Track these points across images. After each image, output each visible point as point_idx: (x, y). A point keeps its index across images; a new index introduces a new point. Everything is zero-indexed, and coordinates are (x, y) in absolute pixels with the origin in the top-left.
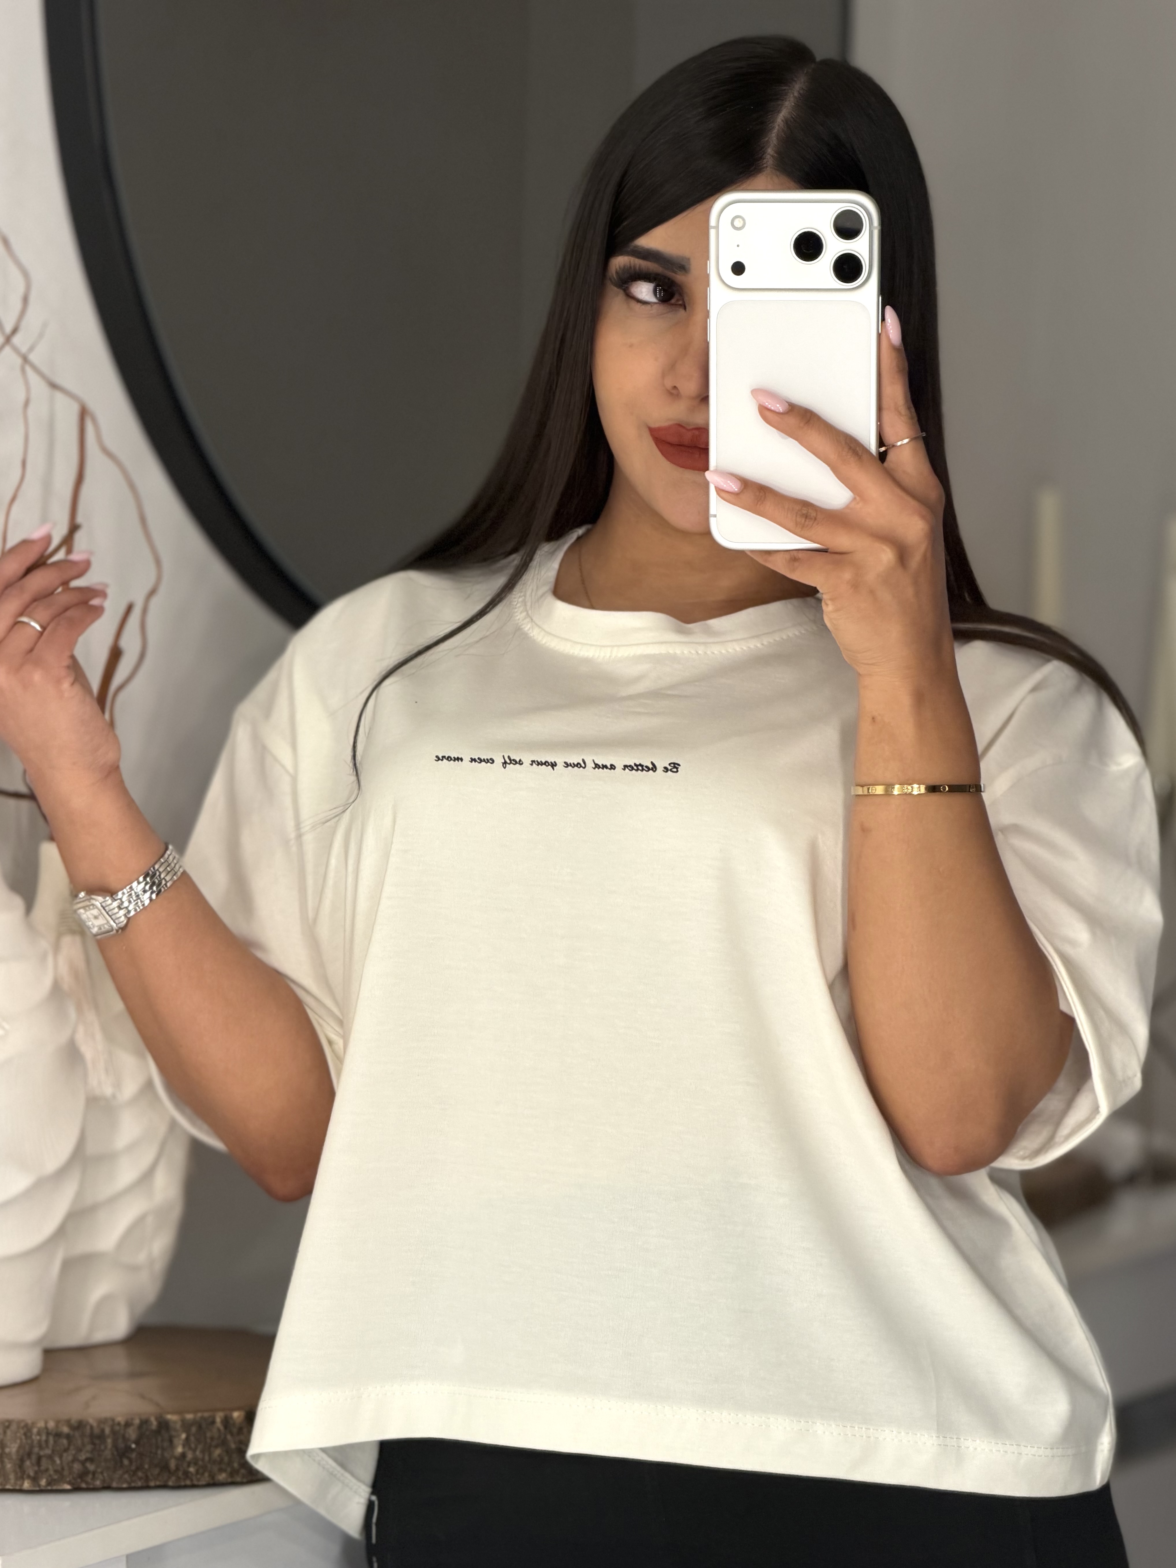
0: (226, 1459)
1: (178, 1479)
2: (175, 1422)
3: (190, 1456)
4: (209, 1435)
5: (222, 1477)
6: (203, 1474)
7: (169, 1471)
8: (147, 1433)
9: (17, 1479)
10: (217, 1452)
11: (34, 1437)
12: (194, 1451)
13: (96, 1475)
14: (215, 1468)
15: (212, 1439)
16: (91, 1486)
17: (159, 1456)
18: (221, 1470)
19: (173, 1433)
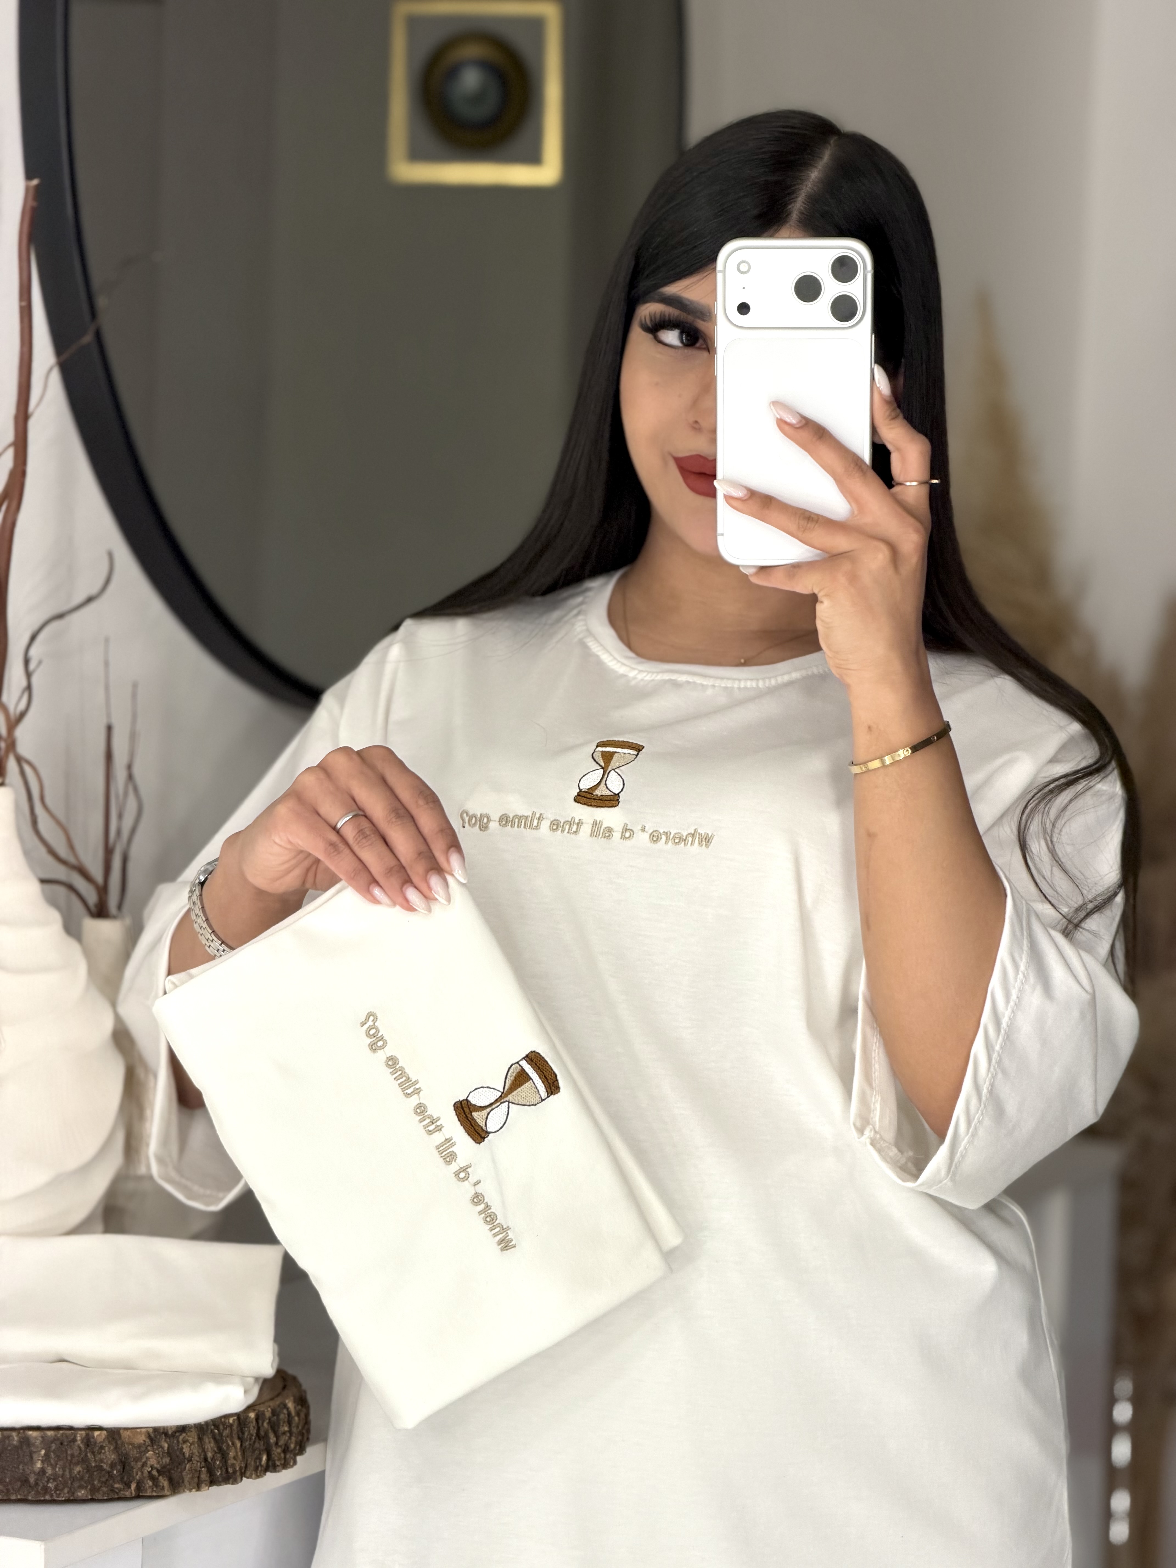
0: (87, 1476)
1: (38, 1493)
2: (36, 1438)
3: (49, 1471)
4: (69, 1452)
5: (81, 1493)
6: (62, 1490)
7: (30, 1486)
8: (9, 1448)
10: (78, 1469)
12: (54, 1467)
14: (76, 1485)
15: (72, 1456)
17: (21, 1471)
18: (81, 1487)
19: (33, 1449)
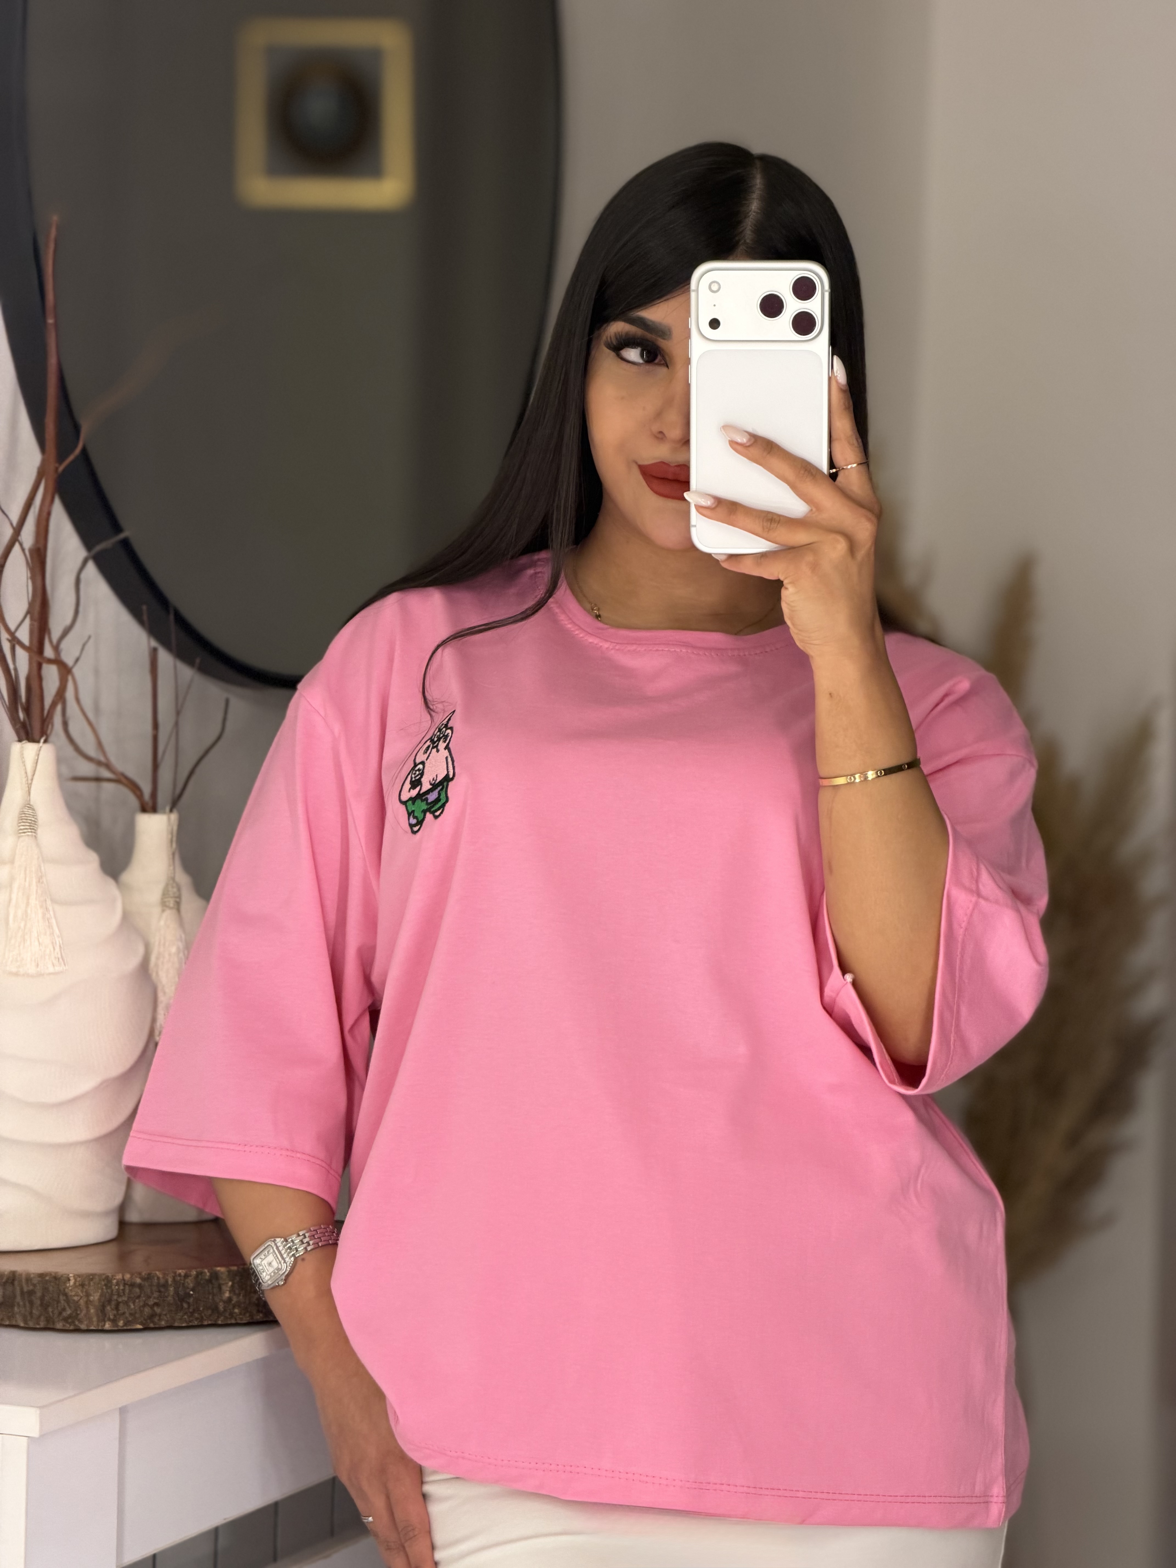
1: (226, 1318)
2: (222, 1273)
3: (235, 1299)
4: (249, 1283)
5: (259, 1316)
6: (244, 1314)
7: (218, 1313)
8: (202, 1282)
9: (98, 1321)
10: (256, 1296)
11: (113, 1287)
12: (239, 1295)
13: (162, 1317)
14: (254, 1310)
15: (251, 1286)
16: (157, 1326)
17: (211, 1301)
18: (259, 1311)
19: (221, 1282)
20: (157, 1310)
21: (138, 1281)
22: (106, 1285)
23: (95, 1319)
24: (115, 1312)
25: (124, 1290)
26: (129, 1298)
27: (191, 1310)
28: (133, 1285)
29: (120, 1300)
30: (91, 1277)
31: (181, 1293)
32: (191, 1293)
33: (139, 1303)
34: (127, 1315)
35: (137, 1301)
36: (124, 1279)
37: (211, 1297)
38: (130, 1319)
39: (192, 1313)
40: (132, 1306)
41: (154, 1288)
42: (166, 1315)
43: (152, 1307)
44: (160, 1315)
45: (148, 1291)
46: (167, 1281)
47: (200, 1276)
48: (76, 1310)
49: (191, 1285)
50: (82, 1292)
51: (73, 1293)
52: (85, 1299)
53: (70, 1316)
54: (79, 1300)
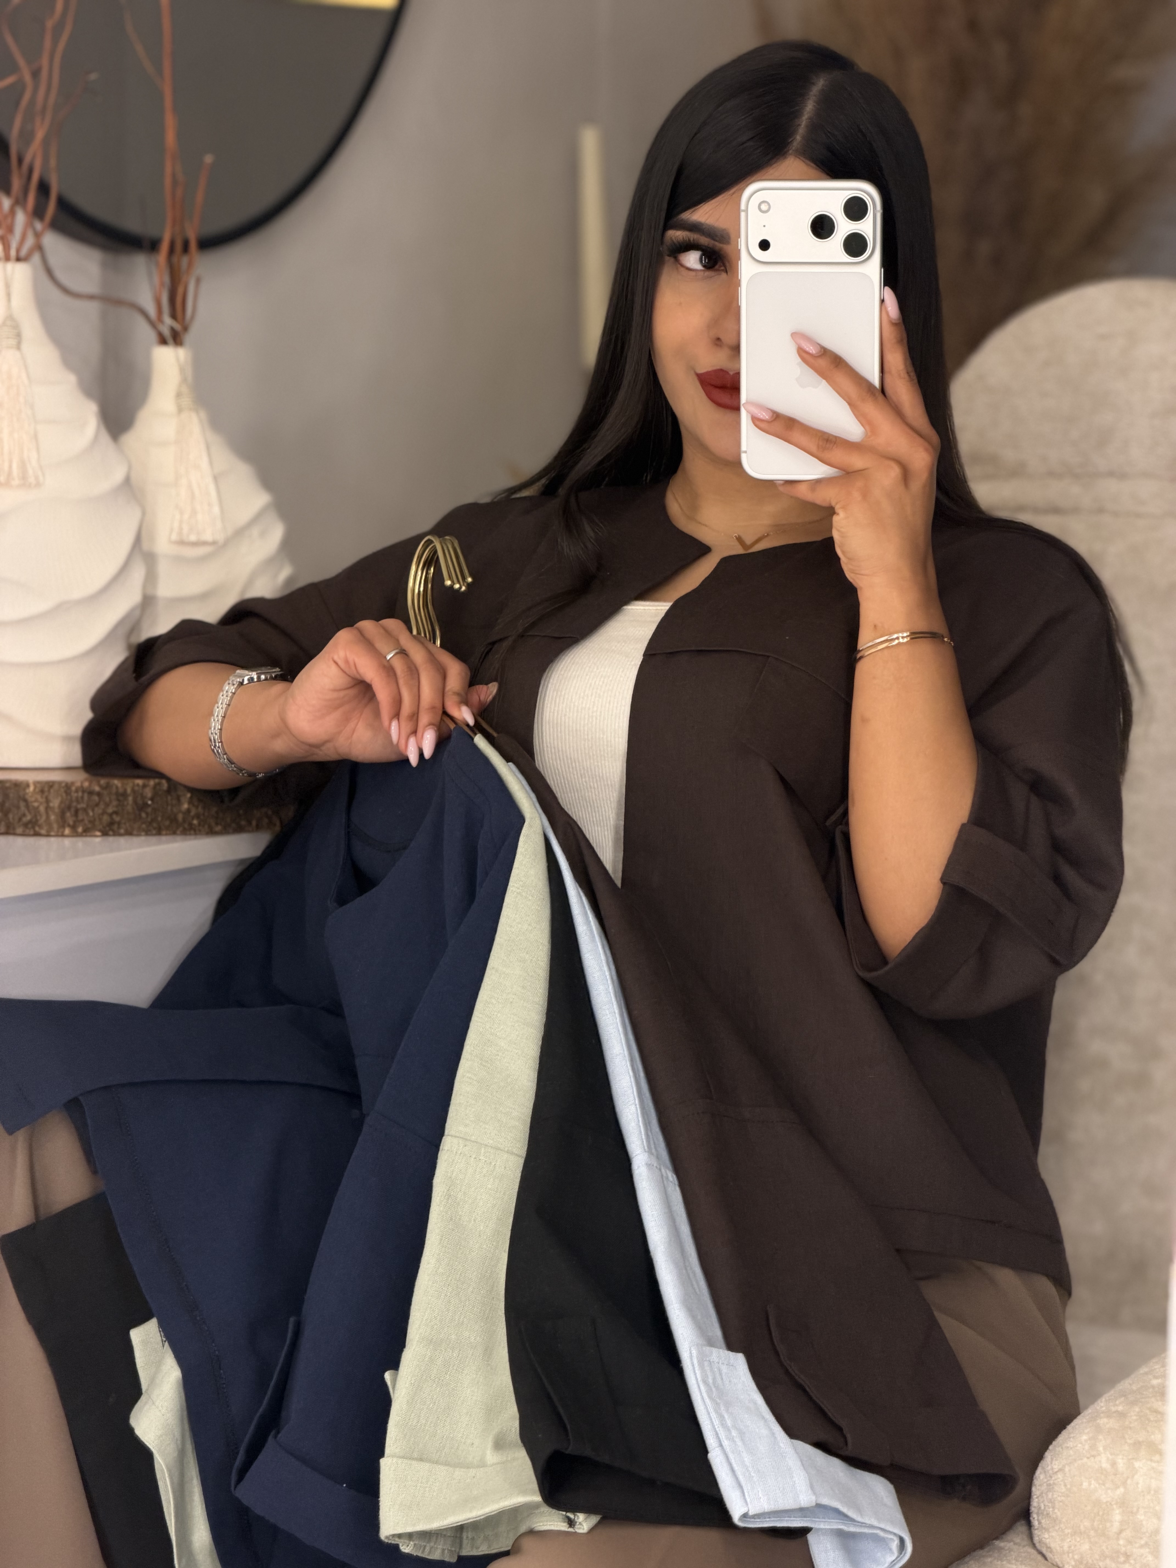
0: (221, 815)
1: (185, 828)
3: (193, 812)
6: (203, 824)
7: (178, 821)
8: (160, 793)
9: (59, 825)
11: (72, 794)
12: (197, 807)
13: (121, 826)
14: (213, 821)
16: (117, 832)
17: (170, 812)
18: (217, 823)
19: (180, 793)
20: (117, 818)
21: (97, 789)
22: (66, 792)
23: (55, 826)
24: (74, 818)
25: (82, 798)
26: (88, 806)
27: (149, 819)
28: (91, 793)
29: (79, 806)
30: (51, 784)
31: (140, 802)
32: (150, 802)
33: (98, 811)
34: (86, 822)
35: (96, 809)
36: (82, 786)
37: (169, 808)
38: (90, 826)
39: (150, 823)
40: (91, 814)
41: (114, 797)
42: (125, 823)
43: (111, 815)
44: (119, 823)
45: (107, 799)
46: (125, 790)
47: (158, 787)
48: (35, 816)
49: (149, 795)
50: (42, 797)
51: (33, 799)
52: (45, 805)
53: (30, 822)
54: (38, 807)
